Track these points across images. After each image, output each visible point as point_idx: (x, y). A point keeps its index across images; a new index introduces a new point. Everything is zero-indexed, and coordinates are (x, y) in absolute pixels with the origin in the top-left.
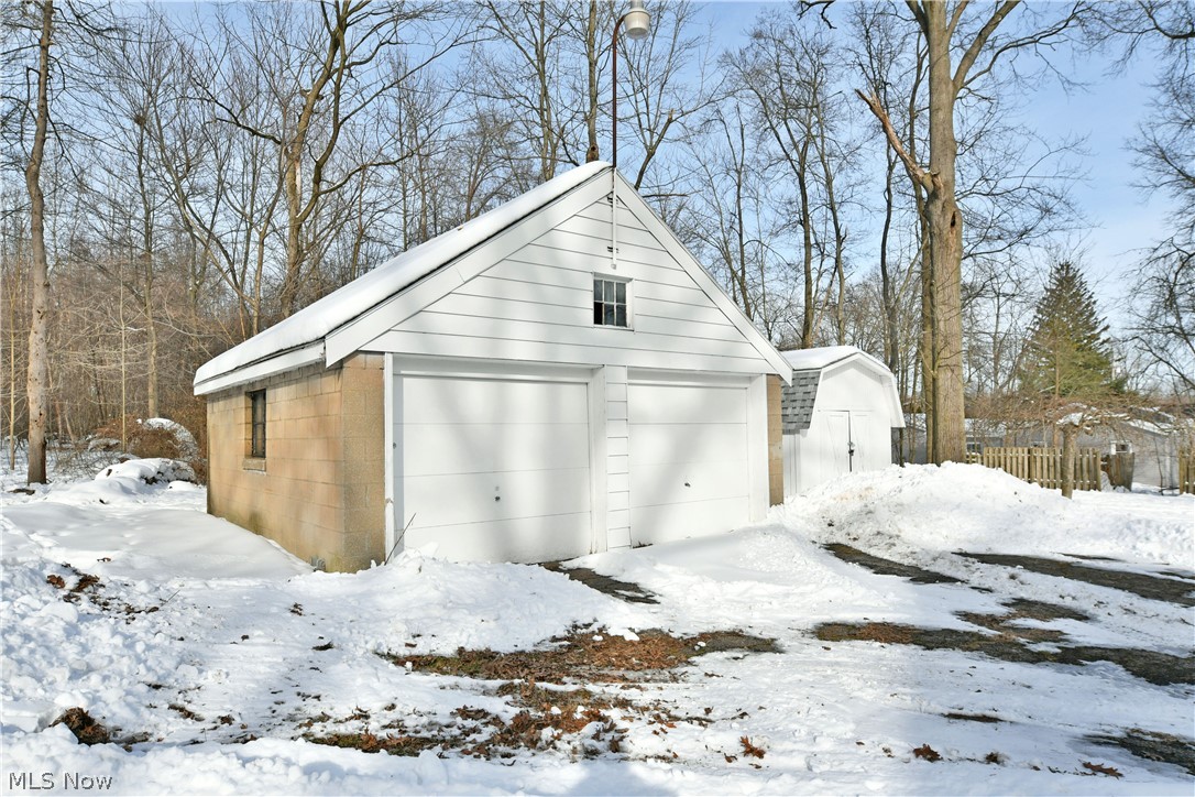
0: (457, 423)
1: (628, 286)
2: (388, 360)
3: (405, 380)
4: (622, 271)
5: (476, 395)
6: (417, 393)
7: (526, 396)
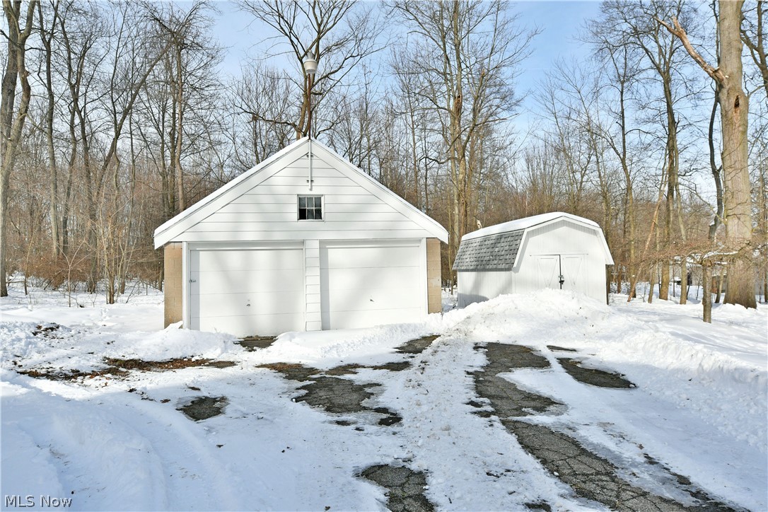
0: (224, 271)
1: (322, 199)
2: (184, 246)
3: (201, 252)
4: (316, 191)
5: (234, 258)
6: (205, 258)
7: (262, 258)
